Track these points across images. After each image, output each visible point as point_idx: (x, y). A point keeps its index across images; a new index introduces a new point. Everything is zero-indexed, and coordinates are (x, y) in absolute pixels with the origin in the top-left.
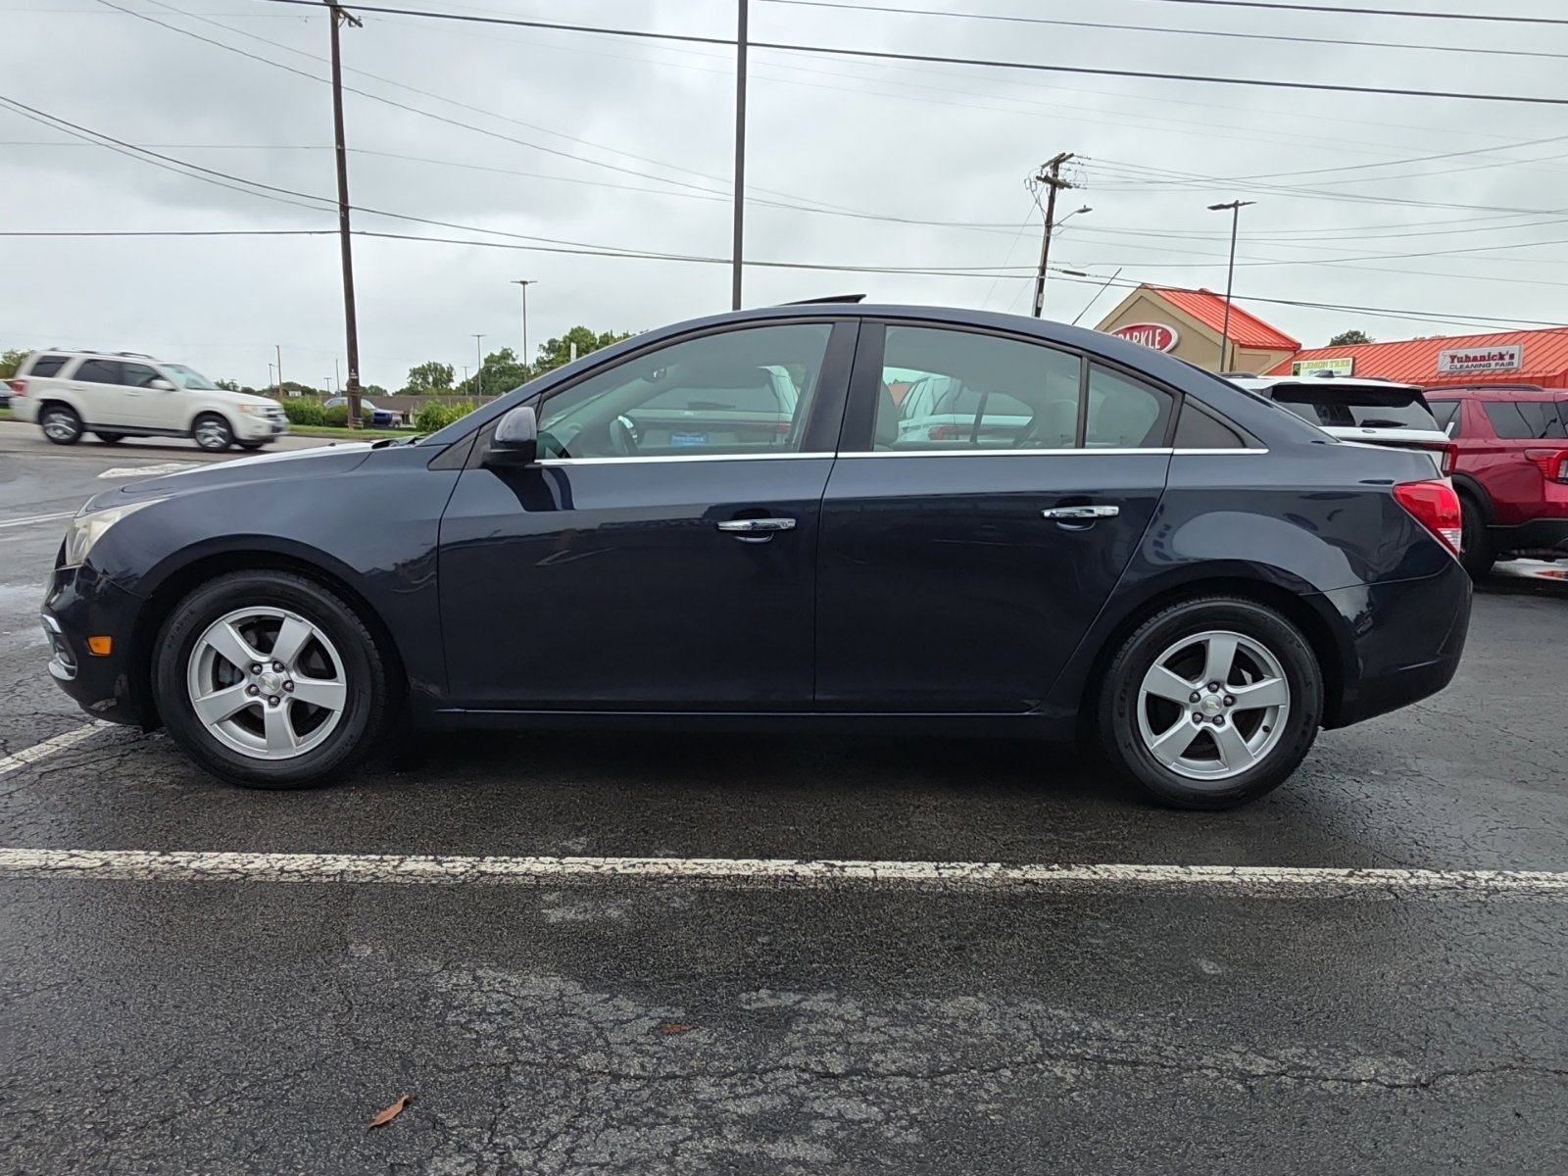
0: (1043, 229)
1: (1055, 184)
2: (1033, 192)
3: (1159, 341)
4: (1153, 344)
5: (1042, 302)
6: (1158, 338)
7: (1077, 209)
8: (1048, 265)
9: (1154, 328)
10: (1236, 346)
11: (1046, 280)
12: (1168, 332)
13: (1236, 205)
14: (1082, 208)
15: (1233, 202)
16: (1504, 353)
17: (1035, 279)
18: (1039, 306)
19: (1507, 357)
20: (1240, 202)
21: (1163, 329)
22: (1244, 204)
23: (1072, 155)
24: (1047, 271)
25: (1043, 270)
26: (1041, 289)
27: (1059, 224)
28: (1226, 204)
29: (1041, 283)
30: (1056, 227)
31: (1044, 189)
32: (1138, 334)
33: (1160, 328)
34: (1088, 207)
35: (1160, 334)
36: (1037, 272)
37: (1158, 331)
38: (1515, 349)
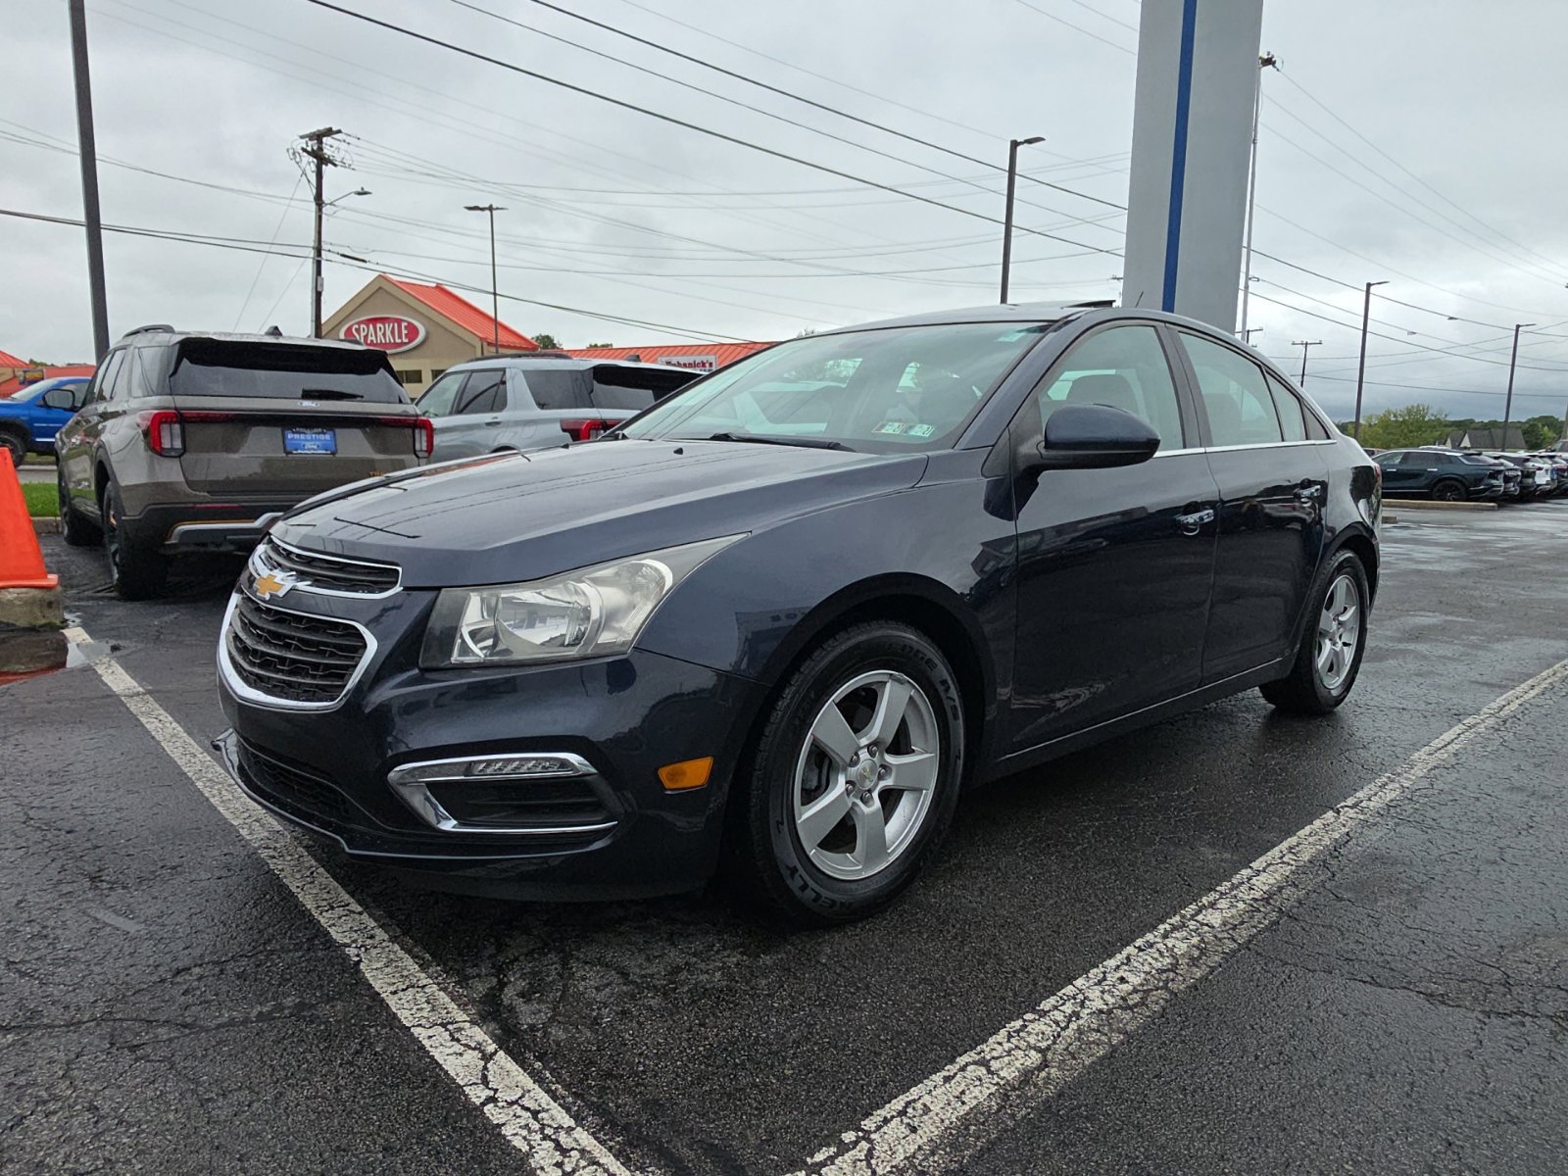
0: (313, 206)
1: (321, 159)
2: (297, 163)
3: (406, 335)
4: (400, 337)
5: (322, 285)
6: (404, 332)
7: (354, 190)
8: (324, 246)
9: (399, 321)
10: (485, 344)
11: (323, 262)
12: (412, 324)
13: (491, 208)
14: (360, 190)
15: (487, 206)
16: (705, 361)
17: (311, 260)
18: (319, 289)
19: (707, 365)
20: (494, 206)
21: (409, 323)
22: (497, 209)
23: (339, 132)
24: (323, 252)
25: (319, 251)
26: (319, 272)
27: (331, 204)
28: (481, 206)
29: (319, 264)
30: (328, 206)
31: (309, 163)
32: (382, 326)
33: (405, 321)
34: (366, 190)
35: (406, 327)
36: (312, 253)
37: (404, 324)
38: (712, 358)
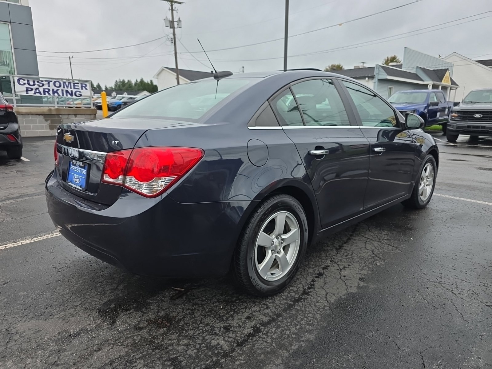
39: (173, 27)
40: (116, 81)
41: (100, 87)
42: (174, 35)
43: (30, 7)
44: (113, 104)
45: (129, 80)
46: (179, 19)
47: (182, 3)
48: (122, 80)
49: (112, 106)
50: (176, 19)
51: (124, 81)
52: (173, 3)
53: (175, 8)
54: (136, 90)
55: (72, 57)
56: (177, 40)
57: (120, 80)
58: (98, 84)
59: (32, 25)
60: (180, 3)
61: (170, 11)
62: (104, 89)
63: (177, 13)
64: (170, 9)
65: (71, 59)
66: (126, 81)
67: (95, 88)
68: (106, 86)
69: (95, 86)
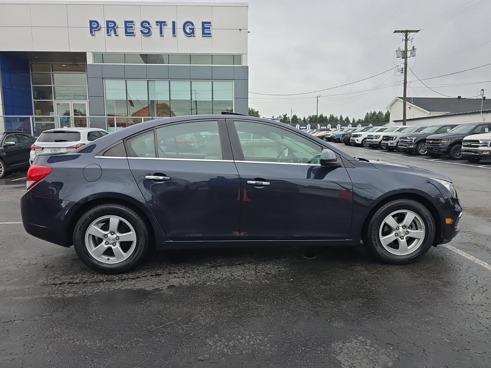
39: (405, 57)
40: (368, 113)
41: (348, 120)
42: (406, 64)
43: (248, 67)
44: (338, 136)
45: (380, 111)
46: (413, 47)
47: (419, 31)
48: (373, 113)
49: (337, 138)
50: (410, 48)
51: (375, 113)
52: (408, 33)
53: (409, 37)
54: (384, 121)
55: (320, 96)
56: (408, 69)
57: (371, 112)
58: (347, 117)
59: (248, 80)
60: (417, 31)
61: (404, 41)
62: (351, 122)
63: (412, 42)
64: (404, 39)
65: (318, 98)
66: (377, 113)
67: (343, 121)
68: (354, 118)
69: (344, 120)
